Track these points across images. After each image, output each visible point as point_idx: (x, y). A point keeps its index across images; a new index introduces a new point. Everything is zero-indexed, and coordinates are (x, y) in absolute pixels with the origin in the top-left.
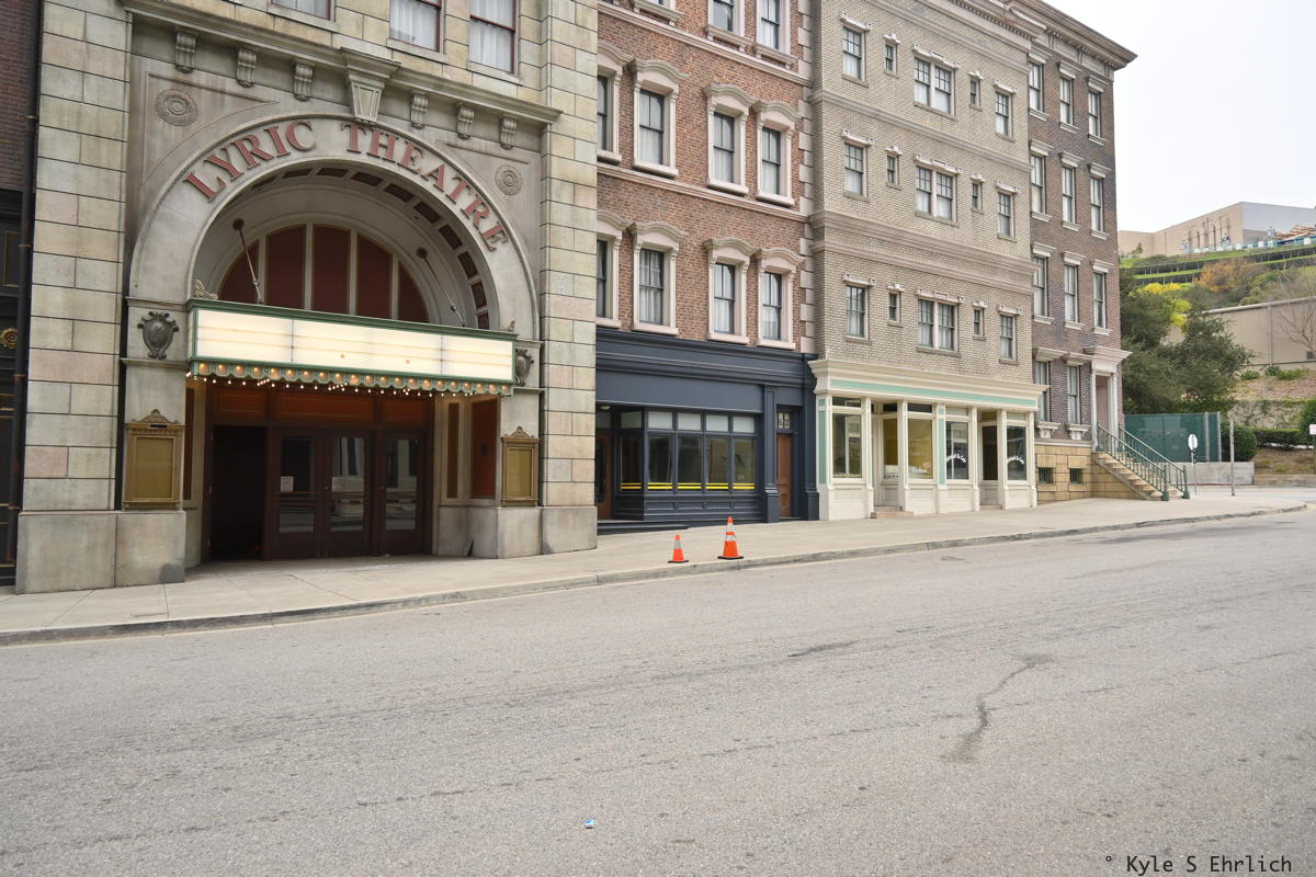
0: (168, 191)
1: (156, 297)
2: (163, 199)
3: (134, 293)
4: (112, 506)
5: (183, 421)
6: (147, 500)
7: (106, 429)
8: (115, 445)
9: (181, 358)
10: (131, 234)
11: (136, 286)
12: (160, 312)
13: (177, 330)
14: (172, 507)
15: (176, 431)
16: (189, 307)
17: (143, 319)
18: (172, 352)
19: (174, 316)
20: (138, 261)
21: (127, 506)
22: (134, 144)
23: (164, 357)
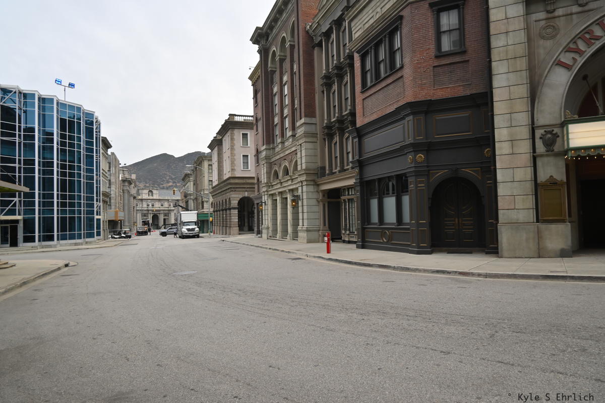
0: (548, 72)
1: (547, 123)
2: (546, 76)
3: (537, 123)
4: (535, 221)
5: (565, 180)
6: (551, 218)
7: (529, 186)
8: (534, 193)
9: (561, 149)
10: (533, 96)
11: (537, 120)
12: (549, 130)
13: (558, 136)
14: (563, 221)
15: (562, 185)
16: (564, 124)
17: (542, 135)
18: (557, 148)
19: (556, 130)
20: (537, 108)
21: (542, 221)
22: (531, 55)
23: (553, 151)
